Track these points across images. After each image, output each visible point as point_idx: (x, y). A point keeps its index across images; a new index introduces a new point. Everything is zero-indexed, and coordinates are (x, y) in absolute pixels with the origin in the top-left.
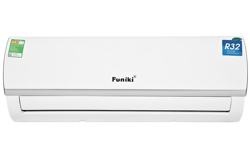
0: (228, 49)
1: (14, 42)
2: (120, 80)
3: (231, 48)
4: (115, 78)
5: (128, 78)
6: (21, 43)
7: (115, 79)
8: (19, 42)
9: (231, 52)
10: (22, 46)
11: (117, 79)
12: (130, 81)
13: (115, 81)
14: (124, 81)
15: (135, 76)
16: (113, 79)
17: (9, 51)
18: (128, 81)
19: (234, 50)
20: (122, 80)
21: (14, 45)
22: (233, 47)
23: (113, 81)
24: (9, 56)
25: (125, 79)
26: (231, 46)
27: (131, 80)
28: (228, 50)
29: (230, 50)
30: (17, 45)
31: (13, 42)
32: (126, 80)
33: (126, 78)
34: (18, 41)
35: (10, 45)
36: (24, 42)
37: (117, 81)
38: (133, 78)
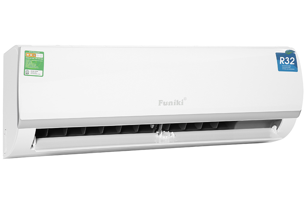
0: (283, 63)
1: (30, 54)
2: (168, 103)
3: (285, 63)
4: (162, 101)
5: (177, 101)
6: (39, 56)
7: (162, 103)
8: (37, 54)
9: (287, 67)
10: (41, 60)
11: (164, 103)
12: (180, 105)
13: (162, 104)
14: (172, 105)
15: (185, 99)
16: (160, 102)
17: (25, 68)
18: (177, 105)
19: (289, 64)
20: (171, 103)
21: (30, 59)
22: (287, 62)
23: (160, 105)
24: (25, 74)
25: (173, 102)
26: (286, 61)
27: (181, 103)
28: (283, 65)
29: (285, 64)
30: (35, 59)
31: (28, 55)
32: (175, 103)
33: (175, 100)
34: (34, 53)
35: (25, 59)
36: (42, 55)
37: (164, 104)
38: (183, 100)
